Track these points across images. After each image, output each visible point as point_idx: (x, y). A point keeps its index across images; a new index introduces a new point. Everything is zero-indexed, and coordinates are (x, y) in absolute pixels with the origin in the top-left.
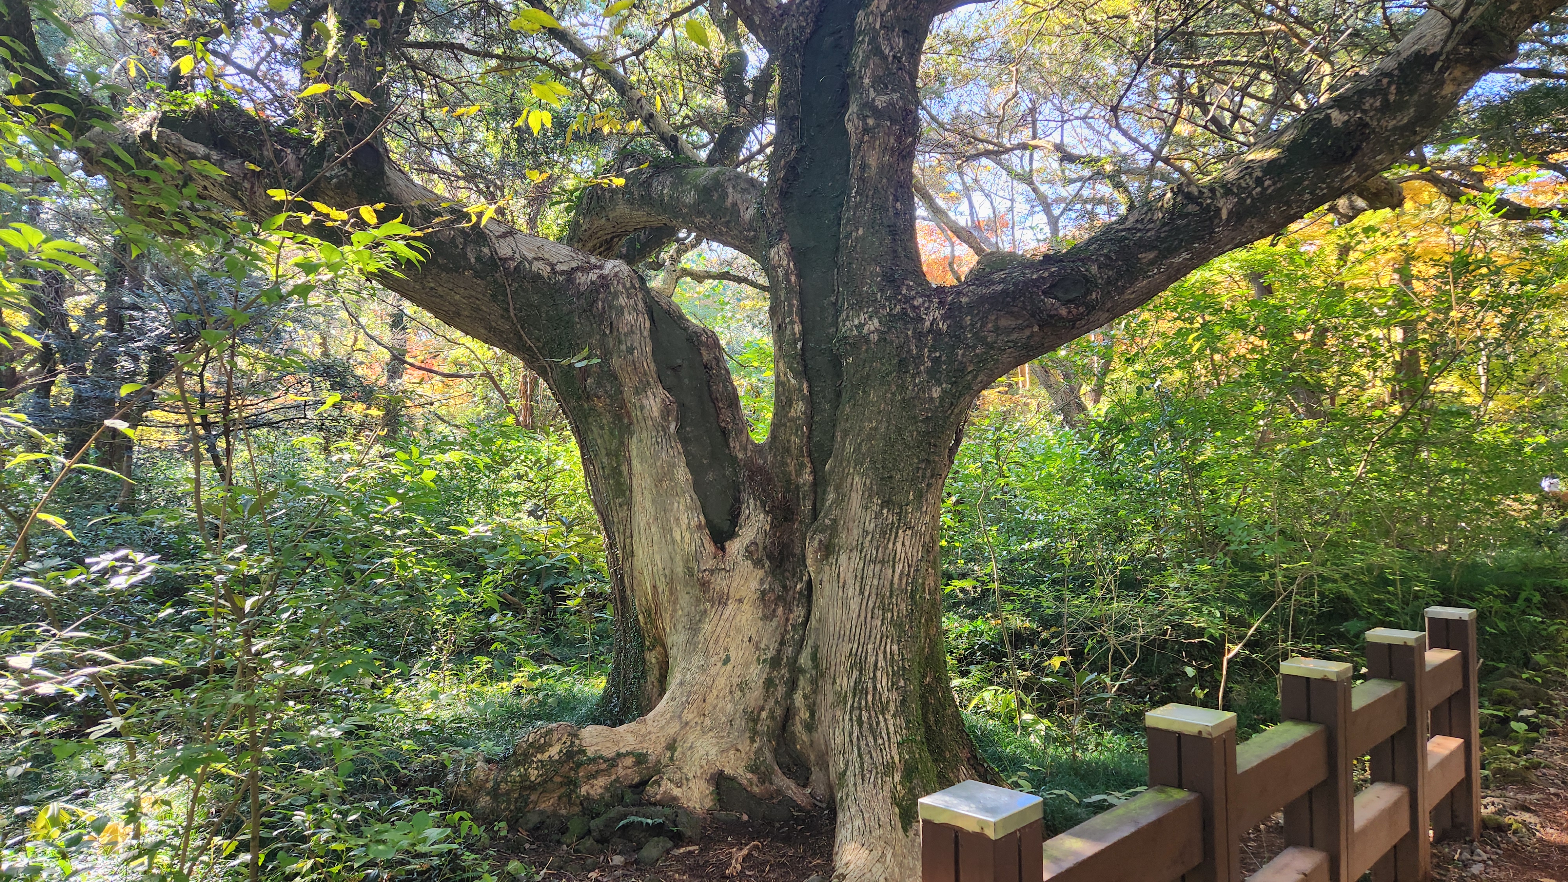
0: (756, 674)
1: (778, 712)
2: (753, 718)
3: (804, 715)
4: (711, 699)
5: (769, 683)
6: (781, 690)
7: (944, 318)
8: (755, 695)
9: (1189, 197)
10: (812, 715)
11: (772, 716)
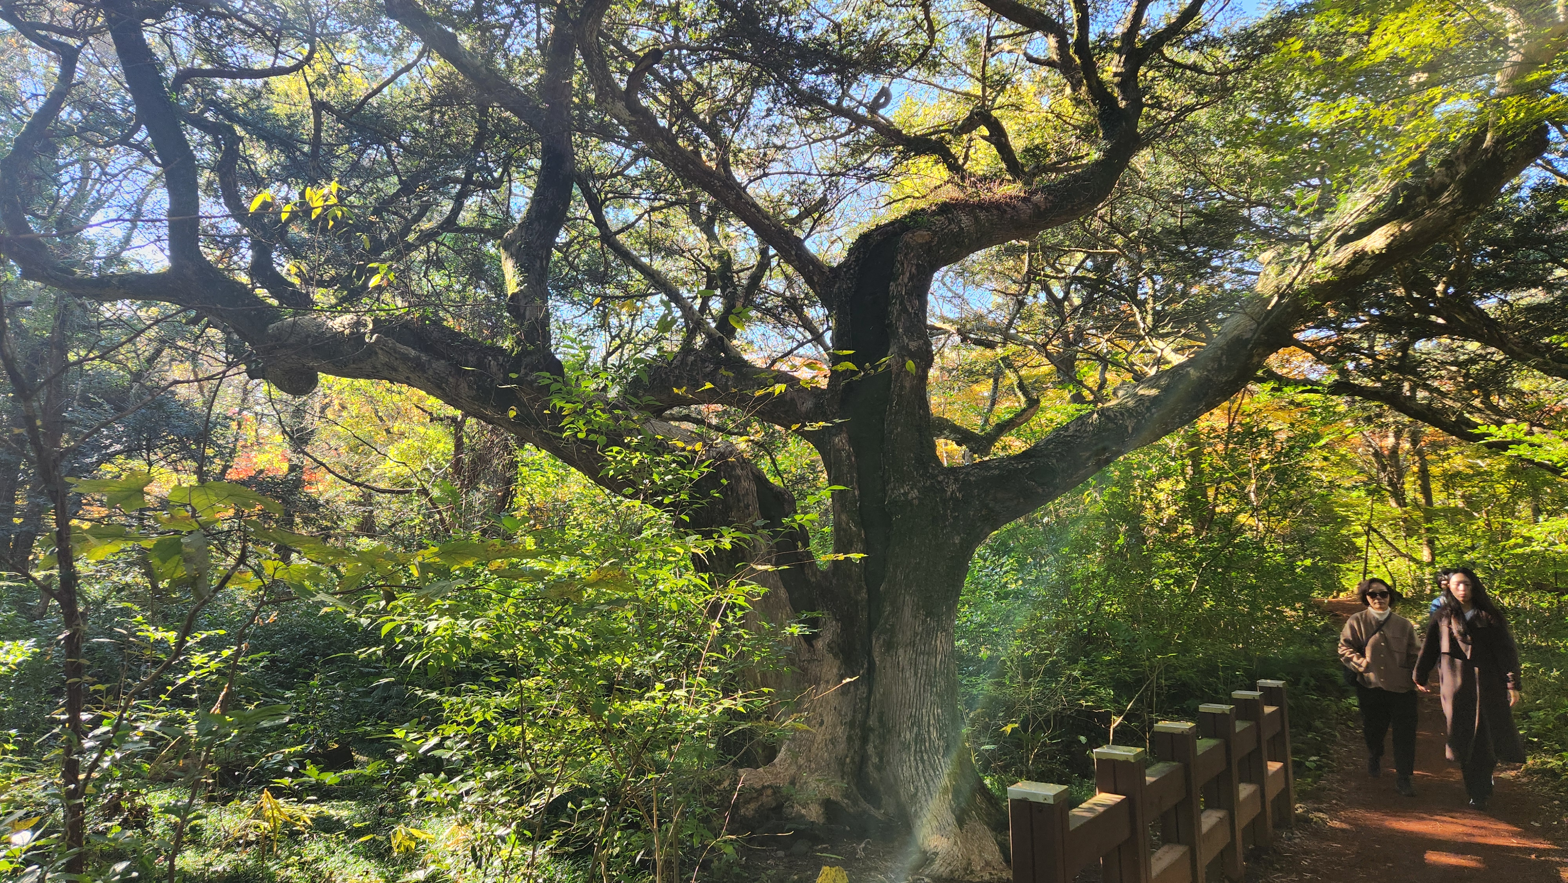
0: (841, 732)
1: (857, 759)
2: (841, 762)
3: (875, 760)
4: (814, 749)
5: (850, 739)
6: (857, 744)
7: (960, 491)
8: (842, 747)
9: (1108, 418)
10: (881, 759)
11: (853, 761)
